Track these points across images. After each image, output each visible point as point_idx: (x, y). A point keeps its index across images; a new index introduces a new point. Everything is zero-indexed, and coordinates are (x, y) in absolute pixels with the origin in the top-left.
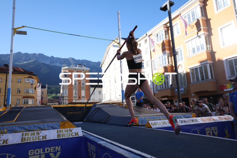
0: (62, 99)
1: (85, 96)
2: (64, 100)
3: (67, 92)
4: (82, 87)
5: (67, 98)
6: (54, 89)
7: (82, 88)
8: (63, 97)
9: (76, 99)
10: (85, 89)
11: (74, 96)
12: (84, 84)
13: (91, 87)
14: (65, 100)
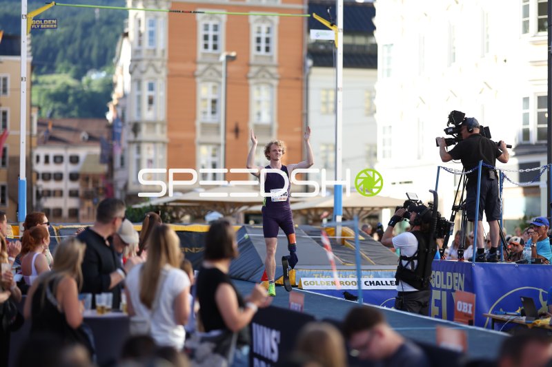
0: (131, 137)
1: (275, 126)
2: (138, 144)
3: (161, 94)
4: (252, 60)
5: (160, 134)
6: (60, 30)
7: (254, 70)
8: (136, 128)
9: (214, 139)
10: (272, 76)
11: (204, 126)
12: (268, 40)
13: (316, 64)
14: (144, 147)
